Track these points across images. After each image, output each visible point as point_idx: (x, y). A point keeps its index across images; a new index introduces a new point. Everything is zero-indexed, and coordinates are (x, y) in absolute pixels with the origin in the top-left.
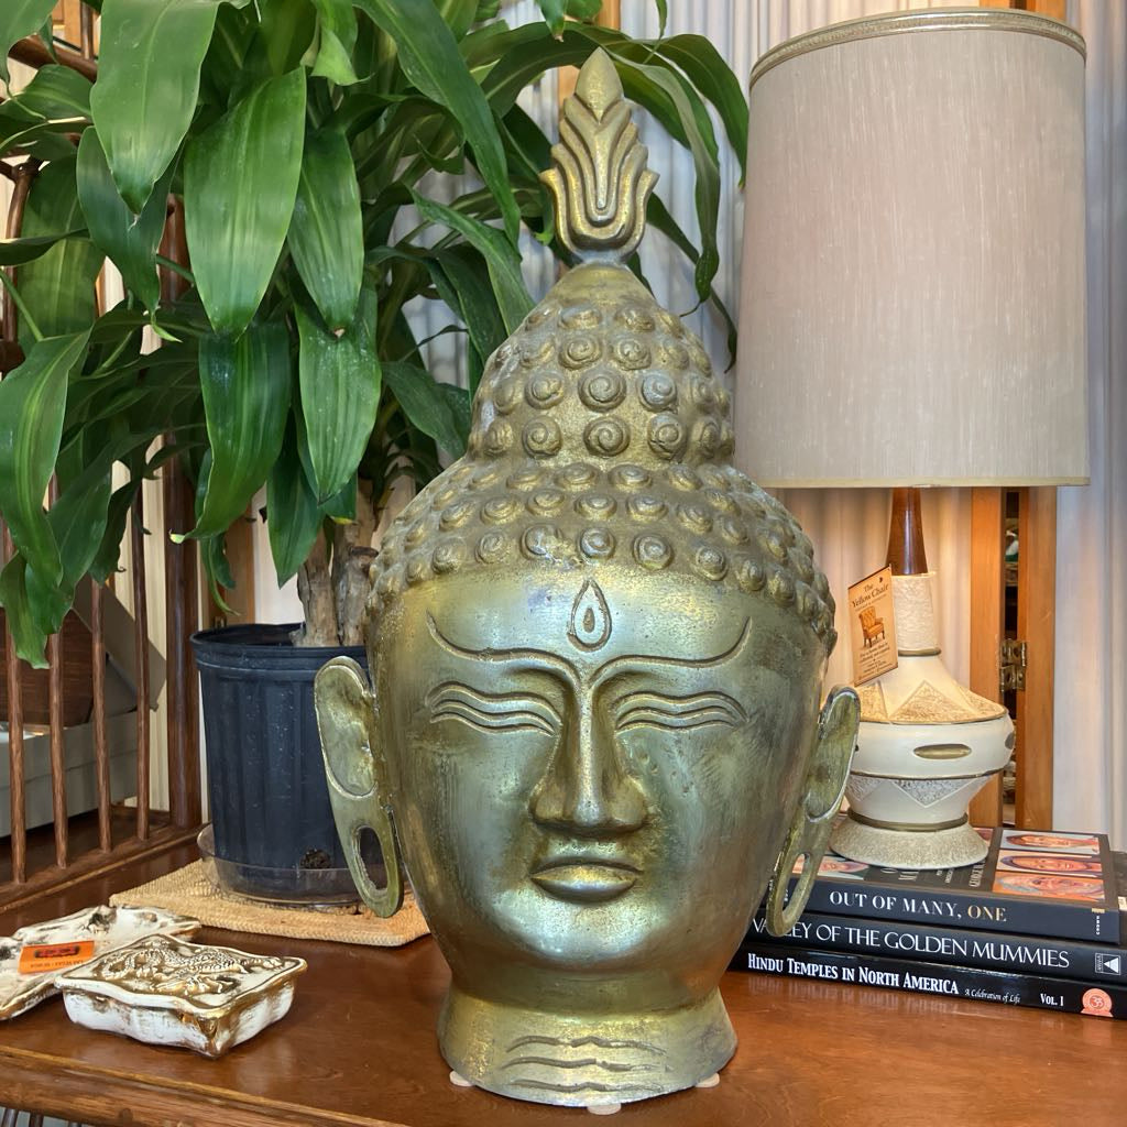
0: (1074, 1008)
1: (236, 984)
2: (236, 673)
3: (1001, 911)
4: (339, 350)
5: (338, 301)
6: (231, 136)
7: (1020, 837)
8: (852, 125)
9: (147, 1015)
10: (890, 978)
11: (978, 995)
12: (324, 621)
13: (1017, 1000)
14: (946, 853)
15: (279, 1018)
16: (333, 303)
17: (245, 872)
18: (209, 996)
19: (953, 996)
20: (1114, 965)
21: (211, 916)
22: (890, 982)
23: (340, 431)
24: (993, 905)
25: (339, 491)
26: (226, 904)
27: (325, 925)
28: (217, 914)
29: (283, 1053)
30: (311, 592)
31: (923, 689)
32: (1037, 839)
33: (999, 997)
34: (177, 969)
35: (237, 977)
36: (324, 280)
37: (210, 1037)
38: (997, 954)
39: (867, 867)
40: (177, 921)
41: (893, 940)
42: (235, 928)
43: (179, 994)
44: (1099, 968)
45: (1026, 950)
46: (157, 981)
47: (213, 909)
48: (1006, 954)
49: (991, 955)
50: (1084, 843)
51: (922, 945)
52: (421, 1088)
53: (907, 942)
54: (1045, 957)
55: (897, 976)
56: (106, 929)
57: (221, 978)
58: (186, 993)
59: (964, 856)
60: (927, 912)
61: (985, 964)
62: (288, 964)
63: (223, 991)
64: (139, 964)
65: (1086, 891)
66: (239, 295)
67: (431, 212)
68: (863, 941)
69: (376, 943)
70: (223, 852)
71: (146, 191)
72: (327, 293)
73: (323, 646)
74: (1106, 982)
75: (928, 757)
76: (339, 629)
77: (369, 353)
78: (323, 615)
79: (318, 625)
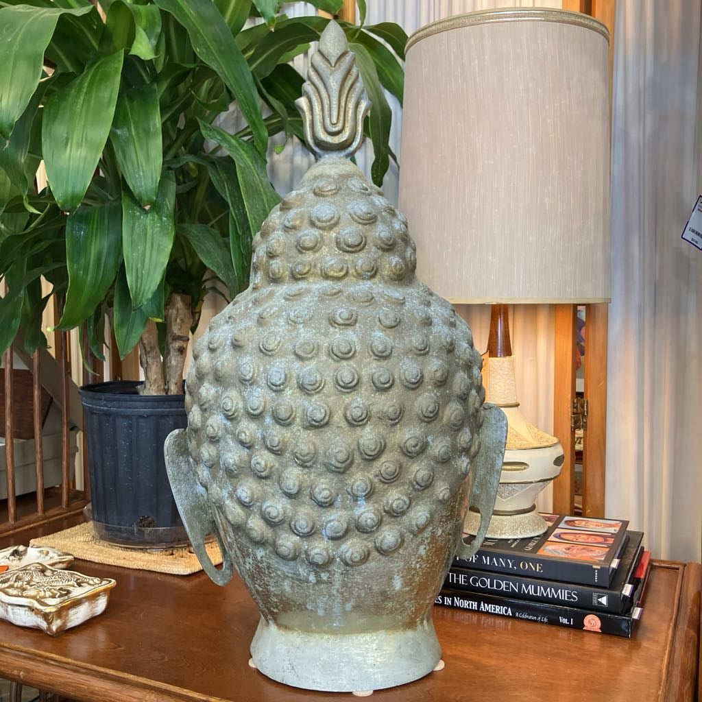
0: (579, 626)
1: (69, 592)
2: (100, 410)
3: (540, 566)
4: (148, 219)
5: (146, 189)
6: (75, 91)
7: (573, 521)
8: (453, 80)
9: (16, 609)
10: (472, 604)
11: (523, 616)
12: (155, 380)
13: (546, 620)
14: (517, 529)
15: (98, 614)
16: (142, 190)
17: (107, 529)
18: (51, 599)
19: (509, 616)
20: (604, 600)
21: (85, 553)
22: (472, 607)
23: (146, 267)
24: (535, 561)
25: (146, 303)
26: (96, 547)
27: (148, 561)
28: (89, 552)
29: (101, 635)
30: (147, 362)
32: (584, 523)
33: (535, 618)
34: (38, 583)
35: (71, 589)
36: (137, 176)
37: (49, 623)
38: (536, 591)
39: (467, 536)
40: (59, 556)
41: (475, 581)
42: (96, 561)
43: (34, 598)
44: (595, 602)
45: (553, 590)
46: (24, 590)
47: (87, 550)
48: (541, 591)
49: (532, 592)
50: (611, 526)
51: (492, 585)
52: (166, 658)
53: (483, 583)
54: (563, 595)
55: (476, 603)
56: (19, 559)
57: (61, 589)
58: (38, 597)
59: (528, 531)
60: (496, 565)
61: (527, 597)
62: (104, 582)
63: (59, 597)
64: (18, 579)
65: (594, 555)
66: (74, 187)
67: (211, 134)
68: (458, 581)
69: (174, 573)
70: (96, 516)
71: (11, 127)
72: (139, 184)
73: (155, 394)
74: (598, 610)
76: (166, 384)
77: (168, 220)
78: (155, 376)
79: (152, 382)
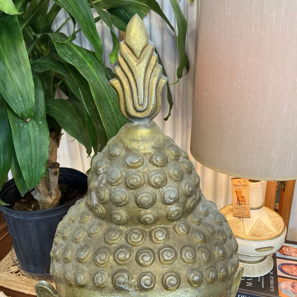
2: (13, 217)
4: (29, 127)
5: (25, 109)
12: (43, 191)
31: (258, 222)
32: (287, 249)
36: (17, 101)
72: (20, 107)
75: (259, 251)
76: (49, 190)
77: (43, 122)
78: (42, 189)
79: (41, 192)
